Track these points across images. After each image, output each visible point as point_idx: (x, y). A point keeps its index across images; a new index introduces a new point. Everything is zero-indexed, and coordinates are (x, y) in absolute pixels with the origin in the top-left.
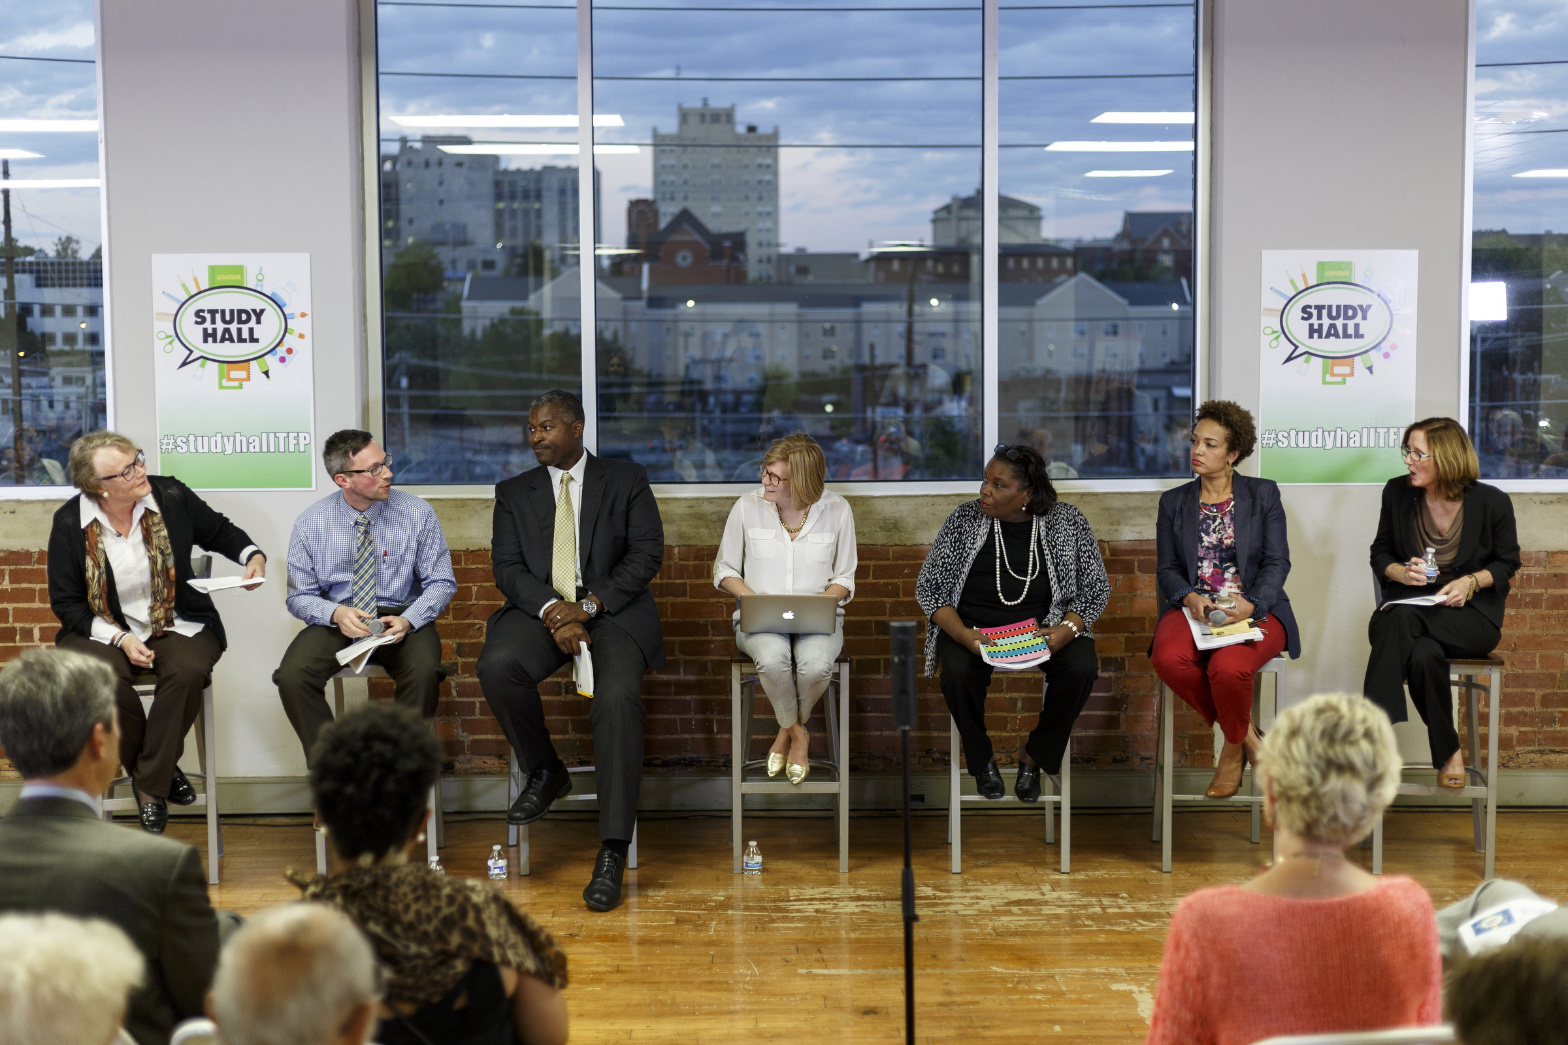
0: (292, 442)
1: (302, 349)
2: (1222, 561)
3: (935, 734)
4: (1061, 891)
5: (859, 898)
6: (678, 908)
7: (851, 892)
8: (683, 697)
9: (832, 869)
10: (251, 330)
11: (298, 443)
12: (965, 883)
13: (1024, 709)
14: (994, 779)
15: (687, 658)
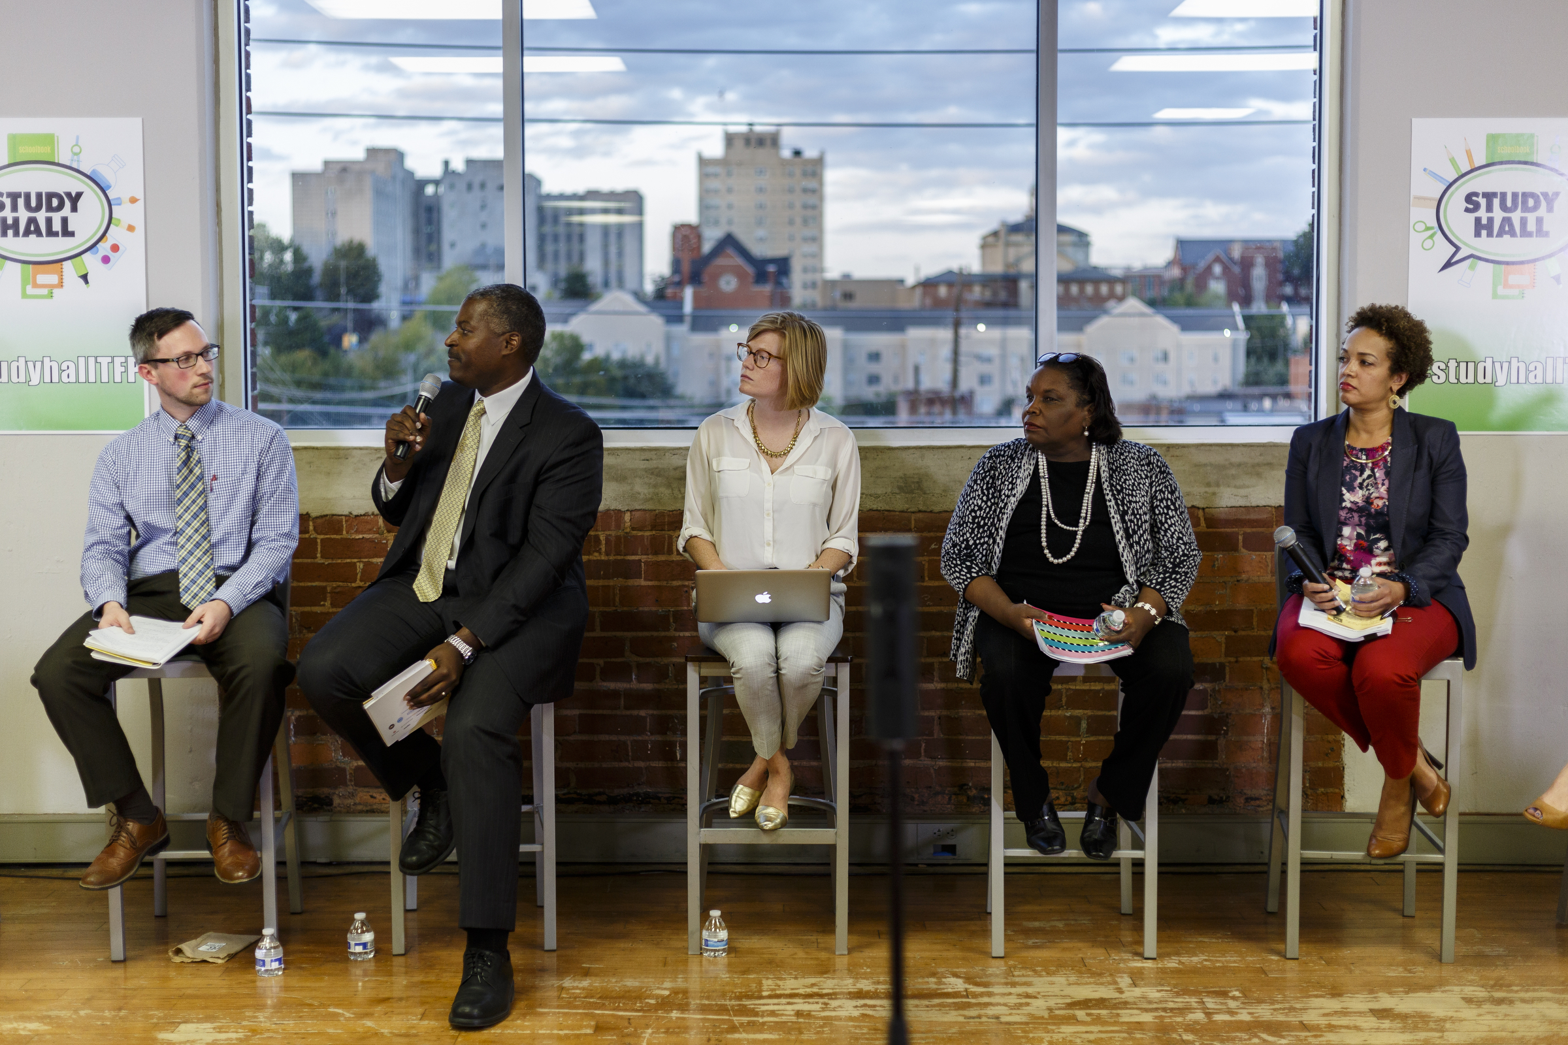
0: (119, 369)
1: (132, 245)
2: (1370, 530)
3: (971, 764)
4: (1145, 985)
5: (859, 995)
6: (602, 1007)
7: (849, 984)
8: (635, 712)
9: (825, 949)
10: (65, 221)
11: (126, 371)
12: (1009, 972)
13: (1091, 731)
14: (1051, 826)
15: (641, 660)
